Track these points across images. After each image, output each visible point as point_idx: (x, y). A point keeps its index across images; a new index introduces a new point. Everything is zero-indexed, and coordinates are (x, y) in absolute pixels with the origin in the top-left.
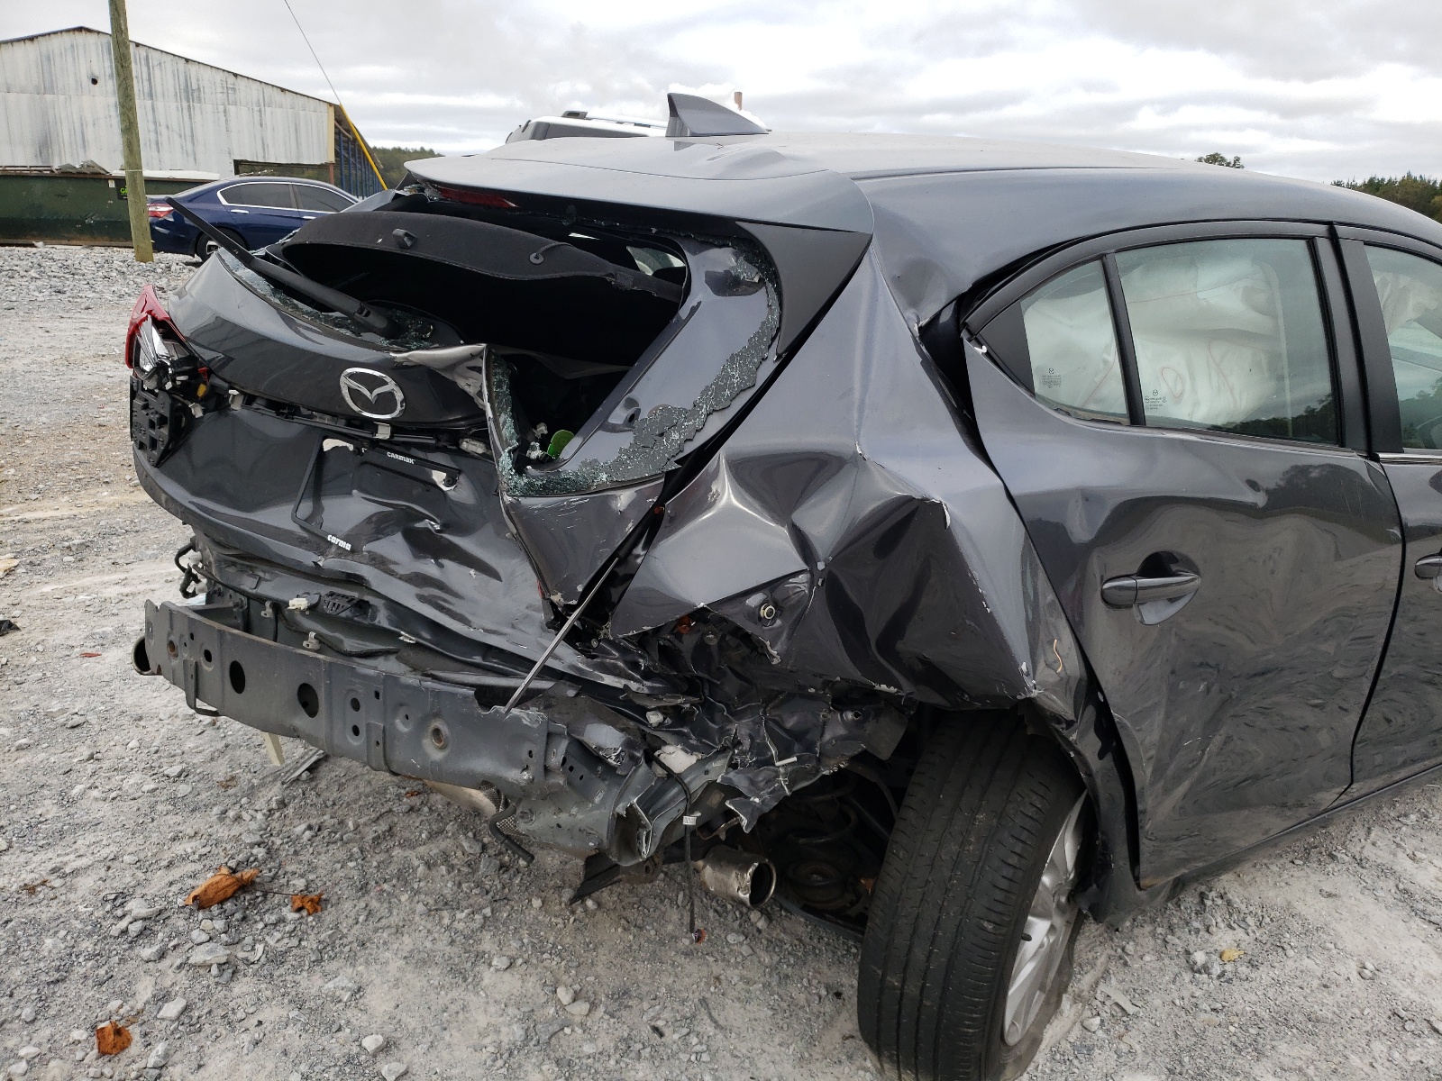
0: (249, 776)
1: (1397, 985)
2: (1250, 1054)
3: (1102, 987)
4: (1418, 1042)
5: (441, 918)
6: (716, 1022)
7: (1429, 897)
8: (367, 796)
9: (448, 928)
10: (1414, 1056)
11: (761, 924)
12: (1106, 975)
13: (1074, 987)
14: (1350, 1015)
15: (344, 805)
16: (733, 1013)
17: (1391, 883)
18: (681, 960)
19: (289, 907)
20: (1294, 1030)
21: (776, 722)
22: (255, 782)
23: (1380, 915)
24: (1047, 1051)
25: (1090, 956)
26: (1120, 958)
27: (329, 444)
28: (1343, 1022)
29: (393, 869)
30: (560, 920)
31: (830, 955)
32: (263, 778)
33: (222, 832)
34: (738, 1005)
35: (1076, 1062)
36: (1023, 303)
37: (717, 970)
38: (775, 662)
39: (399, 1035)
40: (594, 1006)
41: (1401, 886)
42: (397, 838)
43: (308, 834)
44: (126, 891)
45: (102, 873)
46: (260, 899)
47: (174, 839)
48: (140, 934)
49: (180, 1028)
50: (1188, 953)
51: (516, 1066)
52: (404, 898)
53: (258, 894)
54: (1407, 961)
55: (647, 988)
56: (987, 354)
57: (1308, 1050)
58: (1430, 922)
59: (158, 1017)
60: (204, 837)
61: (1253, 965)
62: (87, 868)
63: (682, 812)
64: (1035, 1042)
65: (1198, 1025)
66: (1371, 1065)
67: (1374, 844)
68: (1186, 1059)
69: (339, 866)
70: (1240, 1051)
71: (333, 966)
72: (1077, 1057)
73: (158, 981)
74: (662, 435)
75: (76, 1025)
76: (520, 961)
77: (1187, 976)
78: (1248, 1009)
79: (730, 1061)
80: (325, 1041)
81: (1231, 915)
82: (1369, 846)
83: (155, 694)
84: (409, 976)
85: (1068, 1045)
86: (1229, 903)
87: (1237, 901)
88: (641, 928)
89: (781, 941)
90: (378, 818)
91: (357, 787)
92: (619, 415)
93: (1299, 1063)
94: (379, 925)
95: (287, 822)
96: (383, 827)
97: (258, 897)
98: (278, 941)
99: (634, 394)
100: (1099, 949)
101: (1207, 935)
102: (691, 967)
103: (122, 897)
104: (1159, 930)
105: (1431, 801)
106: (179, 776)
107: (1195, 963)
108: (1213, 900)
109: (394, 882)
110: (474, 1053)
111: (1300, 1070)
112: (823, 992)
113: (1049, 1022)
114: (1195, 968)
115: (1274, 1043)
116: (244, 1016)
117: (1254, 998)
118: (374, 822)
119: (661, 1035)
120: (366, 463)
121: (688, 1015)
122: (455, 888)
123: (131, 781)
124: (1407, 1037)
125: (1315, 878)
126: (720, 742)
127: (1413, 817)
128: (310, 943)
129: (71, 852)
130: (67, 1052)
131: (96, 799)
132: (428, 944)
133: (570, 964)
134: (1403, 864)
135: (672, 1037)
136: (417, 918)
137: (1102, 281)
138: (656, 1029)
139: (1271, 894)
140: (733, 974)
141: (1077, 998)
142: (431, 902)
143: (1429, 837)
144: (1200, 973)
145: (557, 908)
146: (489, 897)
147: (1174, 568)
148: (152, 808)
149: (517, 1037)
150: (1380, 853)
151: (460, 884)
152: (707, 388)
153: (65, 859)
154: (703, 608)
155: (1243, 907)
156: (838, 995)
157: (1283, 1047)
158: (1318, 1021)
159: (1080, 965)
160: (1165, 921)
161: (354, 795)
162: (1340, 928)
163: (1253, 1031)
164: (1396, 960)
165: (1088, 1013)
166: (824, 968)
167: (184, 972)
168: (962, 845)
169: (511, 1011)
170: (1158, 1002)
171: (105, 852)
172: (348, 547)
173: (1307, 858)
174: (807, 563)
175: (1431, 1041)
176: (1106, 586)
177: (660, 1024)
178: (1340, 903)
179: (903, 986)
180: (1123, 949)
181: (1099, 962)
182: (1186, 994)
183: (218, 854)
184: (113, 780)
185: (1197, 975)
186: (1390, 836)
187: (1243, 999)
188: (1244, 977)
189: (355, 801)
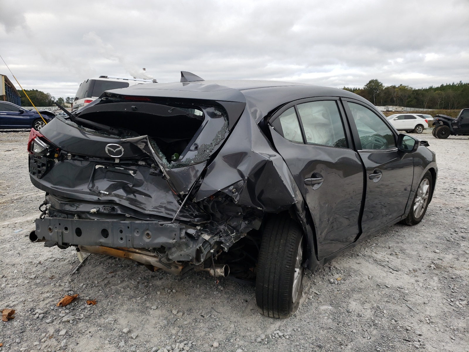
0: (58, 275)
1: (377, 279)
2: (348, 298)
3: (311, 290)
4: (384, 290)
5: (133, 301)
6: (217, 312)
7: (381, 261)
8: (98, 275)
9: (136, 302)
10: (383, 293)
11: (222, 289)
12: (311, 287)
13: (304, 291)
14: (368, 287)
15: (92, 278)
16: (221, 309)
17: (372, 259)
18: (203, 300)
19: (86, 304)
20: (356, 292)
21: (229, 225)
22: (61, 276)
23: (371, 266)
24: (301, 305)
25: (306, 284)
26: (313, 283)
27: (97, 167)
28: (367, 288)
29: (113, 291)
30: (166, 296)
31: (242, 293)
32: (63, 275)
33: (56, 290)
34: (222, 307)
35: (308, 306)
36: (280, 117)
37: (213, 301)
38: (236, 203)
39: (132, 328)
40: (183, 314)
41: (374, 259)
42: (111, 284)
43: (84, 286)
44: (33, 308)
45: (23, 305)
46: (77, 304)
47: (42, 294)
48: (43, 317)
49: (67, 337)
50: (329, 280)
51: (167, 330)
52: (120, 297)
53: (76, 302)
54: (378, 274)
55: (196, 308)
56: (274, 129)
57: (360, 295)
58: (382, 266)
59: (59, 335)
60: (51, 292)
61: (345, 280)
62: (17, 304)
63: (210, 249)
64: (298, 303)
65: (335, 294)
66: (374, 296)
67: (367, 251)
68: (334, 301)
69: (97, 293)
70: (345, 298)
71: (106, 316)
72: (308, 305)
73: (54, 327)
74: (205, 151)
75: (34, 341)
76: (159, 307)
77: (330, 285)
78: (345, 289)
79: (223, 319)
80: (111, 333)
81: (337, 271)
82: (365, 252)
83: (16, 258)
84: (129, 315)
85: (306, 303)
86: (336, 268)
87: (338, 268)
88: (190, 295)
89: (228, 292)
90: (104, 280)
91: (93, 273)
92: (193, 148)
93: (358, 298)
94: (115, 305)
95: (76, 284)
96: (106, 282)
97: (76, 303)
98: (87, 313)
99: (196, 142)
100: (308, 282)
101: (332, 276)
102: (206, 301)
103: (32, 310)
104: (321, 276)
105: (377, 241)
106: (35, 278)
107: (331, 282)
108: (332, 268)
109: (115, 294)
110: (155, 329)
111: (359, 299)
112: (243, 301)
113: (300, 299)
114: (331, 283)
115: (352, 295)
116: (84, 331)
117: (346, 287)
118: (103, 281)
119: (204, 317)
120: (108, 171)
121: (209, 311)
122: (134, 293)
123: (20, 281)
124: (381, 289)
125: (355, 260)
126: (216, 232)
127: (374, 244)
128: (96, 311)
129: (10, 301)
130: (34, 348)
131: (11, 287)
132: (132, 307)
133: (173, 305)
134: (374, 254)
135: (207, 317)
136: (125, 302)
137: (295, 112)
138: (202, 316)
139: (345, 265)
140: (219, 301)
141: (305, 293)
142: (128, 297)
143: (379, 249)
144: (333, 284)
145: (165, 293)
146: (144, 293)
147: (317, 176)
148: (30, 286)
149: (165, 323)
150: (368, 253)
151: (135, 292)
152: (214, 139)
153: (9, 303)
154: (220, 191)
155: (340, 269)
156: (247, 301)
157: (354, 295)
158: (361, 289)
159: (304, 286)
160: (322, 274)
161: (93, 275)
162: (362, 270)
163: (347, 293)
164: (376, 274)
165: (309, 295)
166: (241, 296)
167: (61, 324)
168: (278, 249)
169: (161, 318)
170: (324, 291)
171: (21, 300)
172: (108, 193)
173: (352, 256)
174: (242, 178)
175: (387, 289)
176: (305, 180)
177: (203, 314)
178: (361, 265)
179: (268, 286)
180: (314, 281)
181: (309, 285)
182: (330, 289)
183: (58, 295)
184: (14, 281)
185: (332, 284)
186: (370, 249)
187: (343, 287)
188: (343, 283)
189: (95, 277)
